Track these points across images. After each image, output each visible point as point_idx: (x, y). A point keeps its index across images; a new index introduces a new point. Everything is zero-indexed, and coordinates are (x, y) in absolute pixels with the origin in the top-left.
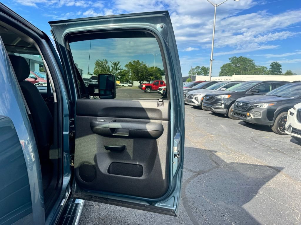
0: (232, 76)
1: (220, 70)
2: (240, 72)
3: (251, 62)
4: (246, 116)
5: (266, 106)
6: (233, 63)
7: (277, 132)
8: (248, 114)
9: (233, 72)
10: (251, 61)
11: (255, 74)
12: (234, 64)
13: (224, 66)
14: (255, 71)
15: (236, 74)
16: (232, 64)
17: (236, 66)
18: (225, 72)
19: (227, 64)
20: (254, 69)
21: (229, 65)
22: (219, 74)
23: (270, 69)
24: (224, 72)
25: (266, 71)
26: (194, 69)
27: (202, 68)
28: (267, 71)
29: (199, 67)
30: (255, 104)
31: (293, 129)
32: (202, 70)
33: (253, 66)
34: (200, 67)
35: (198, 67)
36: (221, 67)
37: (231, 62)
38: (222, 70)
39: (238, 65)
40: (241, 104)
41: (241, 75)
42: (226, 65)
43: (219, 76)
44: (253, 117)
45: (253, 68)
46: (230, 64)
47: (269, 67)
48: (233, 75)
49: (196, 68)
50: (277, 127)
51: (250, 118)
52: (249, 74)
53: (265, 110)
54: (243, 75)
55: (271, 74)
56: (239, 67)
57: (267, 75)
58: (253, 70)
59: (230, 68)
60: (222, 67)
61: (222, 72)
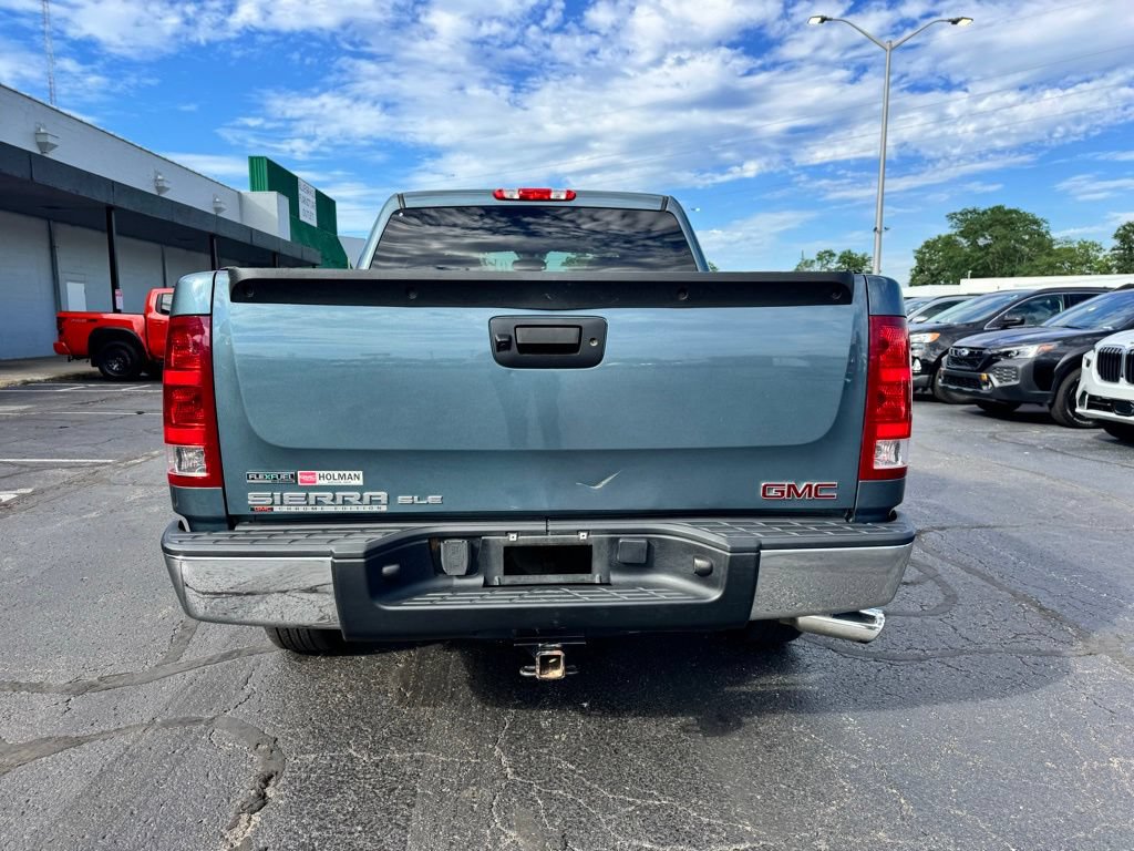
0: (959, 283)
1: (914, 263)
2: (991, 267)
3: (1035, 227)
4: (977, 383)
5: (1031, 352)
6: (962, 234)
7: (1065, 421)
8: (984, 376)
9: (962, 266)
10: (1036, 222)
11: (1050, 272)
12: (965, 238)
13: (927, 245)
14: (1051, 259)
15: (973, 276)
16: (958, 238)
17: (974, 243)
18: (932, 268)
19: (939, 237)
20: (1049, 255)
21: (948, 242)
22: (910, 278)
23: (1114, 249)
24: (929, 269)
25: (1096, 258)
26: (813, 261)
27: (841, 257)
28: (1100, 259)
29: (832, 254)
30: (1003, 350)
31: (1092, 398)
32: (844, 263)
33: (1042, 244)
34: (834, 255)
35: (826, 252)
36: (914, 251)
37: (955, 230)
38: (920, 260)
39: (981, 242)
40: (967, 352)
41: (994, 276)
42: (935, 242)
43: (911, 285)
44: (996, 383)
45: (1043, 250)
46: (949, 237)
47: (1109, 246)
48: (962, 281)
49: (820, 257)
50: (1064, 405)
51: (990, 386)
52: (1026, 272)
53: (1028, 362)
54: (1003, 276)
55: (1118, 268)
56: (987, 246)
57: (1102, 273)
58: (1045, 257)
59: (951, 254)
60: (919, 252)
61: (920, 270)
